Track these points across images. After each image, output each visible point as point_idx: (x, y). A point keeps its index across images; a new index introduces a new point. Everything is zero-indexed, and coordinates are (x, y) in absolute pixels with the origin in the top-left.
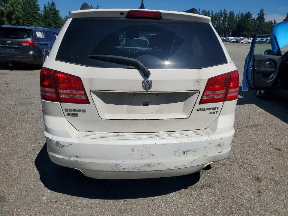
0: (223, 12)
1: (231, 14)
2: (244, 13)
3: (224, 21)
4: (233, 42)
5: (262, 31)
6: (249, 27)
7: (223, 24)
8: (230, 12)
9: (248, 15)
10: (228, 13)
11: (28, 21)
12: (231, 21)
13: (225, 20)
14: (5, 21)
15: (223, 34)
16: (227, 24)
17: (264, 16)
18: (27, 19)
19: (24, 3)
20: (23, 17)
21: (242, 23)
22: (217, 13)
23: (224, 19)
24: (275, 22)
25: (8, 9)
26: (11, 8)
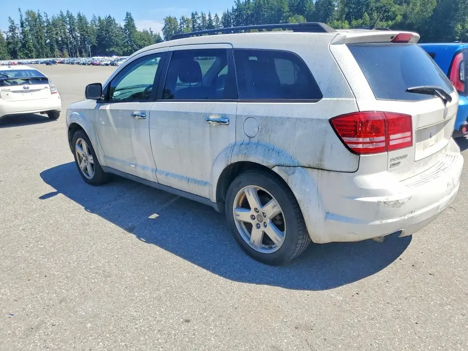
0: (65, 14)
1: (81, 19)
2: (103, 18)
3: (72, 31)
4: (107, 65)
5: (137, 45)
6: (116, 39)
7: (72, 36)
8: (79, 15)
9: (110, 21)
10: (75, 16)
12: (84, 31)
13: (74, 29)
15: (78, 53)
16: (79, 35)
17: (135, 22)
21: (104, 33)
22: (56, 16)
23: (71, 28)
24: (151, 32)
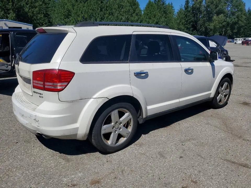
11: (248, 29)
14: (229, 30)
18: (248, 27)
19: (249, 14)
20: (245, 25)
25: (234, 20)
26: (236, 19)
